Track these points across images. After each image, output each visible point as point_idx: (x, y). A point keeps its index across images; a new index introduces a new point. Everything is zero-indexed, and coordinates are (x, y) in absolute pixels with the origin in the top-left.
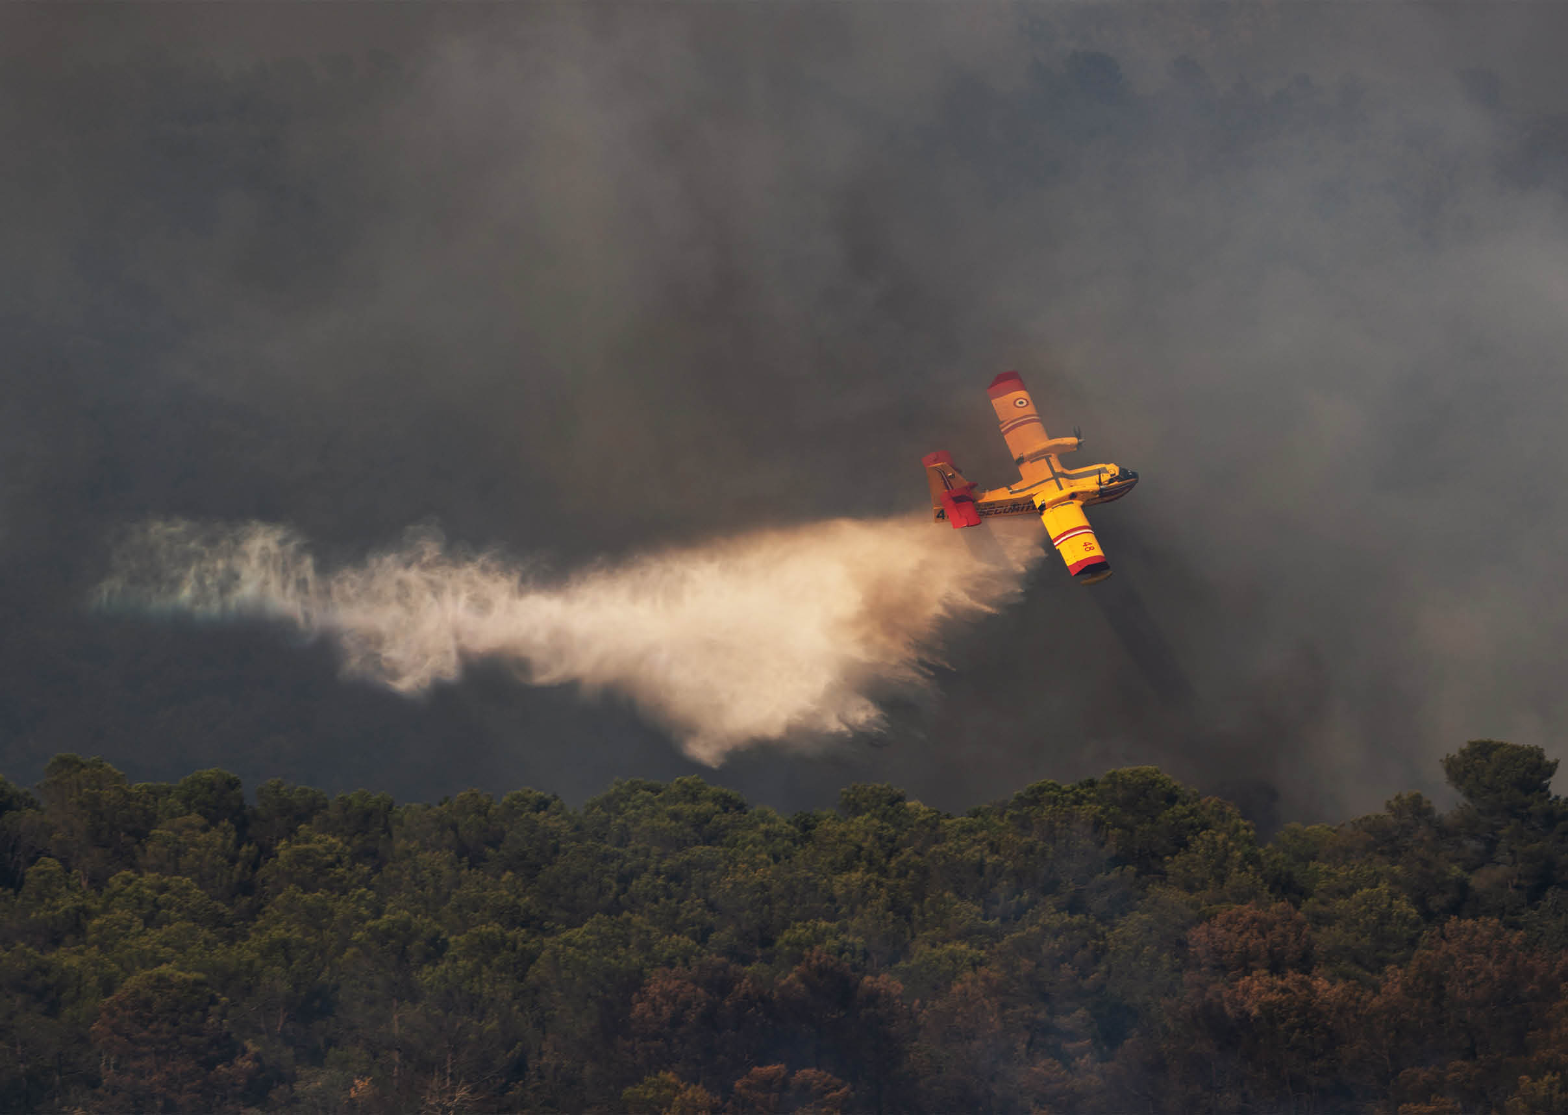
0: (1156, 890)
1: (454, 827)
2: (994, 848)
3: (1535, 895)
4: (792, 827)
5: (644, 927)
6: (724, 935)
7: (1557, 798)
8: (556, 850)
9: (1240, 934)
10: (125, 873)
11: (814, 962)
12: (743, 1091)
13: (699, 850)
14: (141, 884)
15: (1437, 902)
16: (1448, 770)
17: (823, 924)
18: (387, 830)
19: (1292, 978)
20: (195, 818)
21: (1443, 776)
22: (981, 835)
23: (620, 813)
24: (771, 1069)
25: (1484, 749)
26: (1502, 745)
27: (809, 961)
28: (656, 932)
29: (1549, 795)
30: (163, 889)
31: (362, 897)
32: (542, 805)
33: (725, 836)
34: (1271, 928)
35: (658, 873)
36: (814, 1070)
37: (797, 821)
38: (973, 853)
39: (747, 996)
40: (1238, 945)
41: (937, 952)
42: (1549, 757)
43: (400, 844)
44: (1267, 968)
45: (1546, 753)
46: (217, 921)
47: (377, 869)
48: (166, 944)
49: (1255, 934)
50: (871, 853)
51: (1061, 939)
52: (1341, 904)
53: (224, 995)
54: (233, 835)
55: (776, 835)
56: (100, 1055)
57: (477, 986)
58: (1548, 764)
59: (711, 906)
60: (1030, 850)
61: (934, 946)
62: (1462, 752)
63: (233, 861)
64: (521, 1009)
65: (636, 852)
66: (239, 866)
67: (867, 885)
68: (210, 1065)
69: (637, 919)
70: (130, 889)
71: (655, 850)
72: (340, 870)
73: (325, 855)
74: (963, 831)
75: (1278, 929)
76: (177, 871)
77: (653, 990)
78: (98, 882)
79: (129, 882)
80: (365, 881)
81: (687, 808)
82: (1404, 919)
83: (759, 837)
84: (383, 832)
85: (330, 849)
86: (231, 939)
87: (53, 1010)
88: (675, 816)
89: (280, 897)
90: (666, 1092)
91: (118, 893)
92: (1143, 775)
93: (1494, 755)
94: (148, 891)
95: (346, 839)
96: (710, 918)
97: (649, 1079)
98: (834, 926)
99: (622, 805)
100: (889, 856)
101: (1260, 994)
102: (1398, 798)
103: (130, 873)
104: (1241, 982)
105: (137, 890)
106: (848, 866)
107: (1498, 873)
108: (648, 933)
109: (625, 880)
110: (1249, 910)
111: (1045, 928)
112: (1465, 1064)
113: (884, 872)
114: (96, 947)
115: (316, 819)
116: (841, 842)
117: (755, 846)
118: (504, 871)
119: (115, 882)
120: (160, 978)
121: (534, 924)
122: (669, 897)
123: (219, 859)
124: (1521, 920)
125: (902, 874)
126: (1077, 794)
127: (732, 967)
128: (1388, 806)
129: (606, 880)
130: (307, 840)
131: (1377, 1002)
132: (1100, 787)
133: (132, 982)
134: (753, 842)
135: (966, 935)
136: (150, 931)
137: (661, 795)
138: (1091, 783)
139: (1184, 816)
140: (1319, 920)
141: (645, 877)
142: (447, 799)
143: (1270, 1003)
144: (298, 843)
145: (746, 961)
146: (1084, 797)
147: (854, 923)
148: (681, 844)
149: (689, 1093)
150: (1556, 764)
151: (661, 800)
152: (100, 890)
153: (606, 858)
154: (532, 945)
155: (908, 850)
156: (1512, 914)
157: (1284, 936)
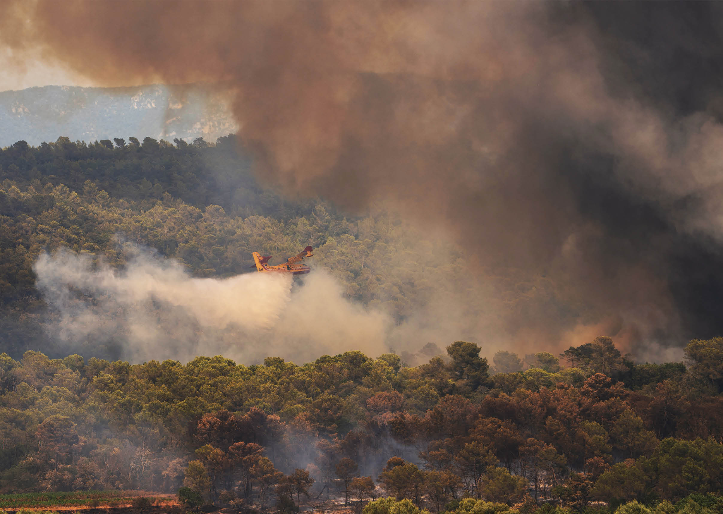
0: (359, 387)
1: (148, 371)
2: (310, 376)
3: (475, 389)
4: (249, 370)
5: (202, 401)
6: (229, 403)
7: (481, 358)
8: (177, 378)
9: (382, 400)
10: (47, 386)
11: (253, 410)
12: (231, 450)
13: (221, 378)
14: (52, 390)
15: (445, 390)
16: (448, 351)
17: (258, 399)
18: (127, 373)
19: (398, 414)
20: (69, 370)
21: (446, 353)
22: (307, 372)
23: (197, 367)
24: (240, 443)
25: (459, 344)
26: (464, 343)
27: (252, 410)
28: (206, 402)
29: (479, 357)
30: (58, 391)
31: (119, 392)
32: (174, 364)
33: (229, 373)
34: (391, 398)
35: (208, 384)
36: (253, 443)
37: (251, 368)
38: (302, 378)
39: (232, 421)
40: (382, 404)
41: (292, 407)
42: (478, 346)
43: (131, 377)
44: (390, 410)
45: (477, 345)
46: (73, 400)
47: (124, 384)
48: (58, 408)
49: (387, 400)
50: (273, 378)
51: (328, 403)
52: (414, 391)
53: (75, 423)
54: (80, 375)
55: (245, 373)
56: (38, 441)
57: (151, 419)
58: (478, 348)
59: (224, 394)
60: (321, 376)
61: (291, 405)
62: (452, 345)
63: (80, 382)
64: (165, 426)
65: (201, 378)
66: (81, 384)
67: (271, 387)
68: (71, 444)
69: (200, 398)
70: (49, 391)
71: (207, 378)
72: (112, 385)
73: (108, 380)
74: (300, 371)
75: (394, 399)
76: (62, 386)
77: (204, 420)
78: (39, 389)
79: (48, 389)
80: (120, 388)
81: (217, 365)
82: (433, 396)
83: (239, 373)
84: (126, 373)
85: (109, 379)
86: (78, 406)
87: (23, 429)
88: (214, 367)
89: (93, 393)
90: (209, 450)
91: (45, 393)
92: (355, 353)
93: (462, 345)
94: (54, 392)
95: (115, 376)
96: (224, 399)
97: (203, 447)
98: (261, 400)
99: (198, 364)
100: (279, 378)
101: (388, 418)
102: (433, 359)
103: (49, 387)
104: (383, 415)
105: (50, 391)
106: (265, 382)
107: (465, 381)
108: (203, 402)
109: (198, 387)
110: (385, 393)
111: (322, 399)
112: (450, 439)
113: (276, 384)
114: (37, 409)
115: (106, 369)
116: (263, 375)
117: (238, 376)
118: (162, 384)
119: (44, 389)
120: (56, 418)
121: (170, 400)
122: (211, 392)
123: (75, 382)
124: (471, 395)
125: (281, 384)
126: (336, 360)
127: (228, 412)
128: (430, 362)
129: (192, 387)
130: (103, 376)
131: (424, 420)
132: (342, 357)
133: (48, 419)
134: (238, 375)
135: (302, 402)
136: (54, 404)
137: (210, 361)
138: (340, 356)
139: (368, 365)
140: (408, 397)
141: (205, 386)
142: (145, 363)
143: (390, 422)
144: (99, 377)
145: (234, 410)
146: (338, 360)
147: (266, 399)
148: (214, 376)
149: (215, 451)
150: (481, 348)
151: (210, 363)
152: (39, 392)
153: (192, 380)
154: (169, 406)
155: (284, 377)
156: (468, 394)
157: (395, 401)
